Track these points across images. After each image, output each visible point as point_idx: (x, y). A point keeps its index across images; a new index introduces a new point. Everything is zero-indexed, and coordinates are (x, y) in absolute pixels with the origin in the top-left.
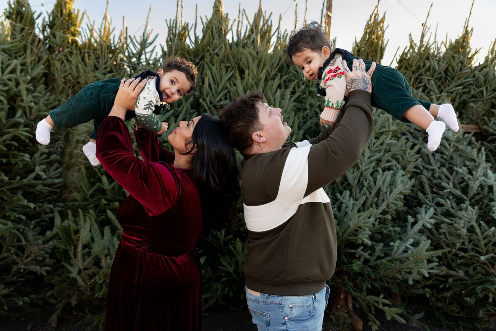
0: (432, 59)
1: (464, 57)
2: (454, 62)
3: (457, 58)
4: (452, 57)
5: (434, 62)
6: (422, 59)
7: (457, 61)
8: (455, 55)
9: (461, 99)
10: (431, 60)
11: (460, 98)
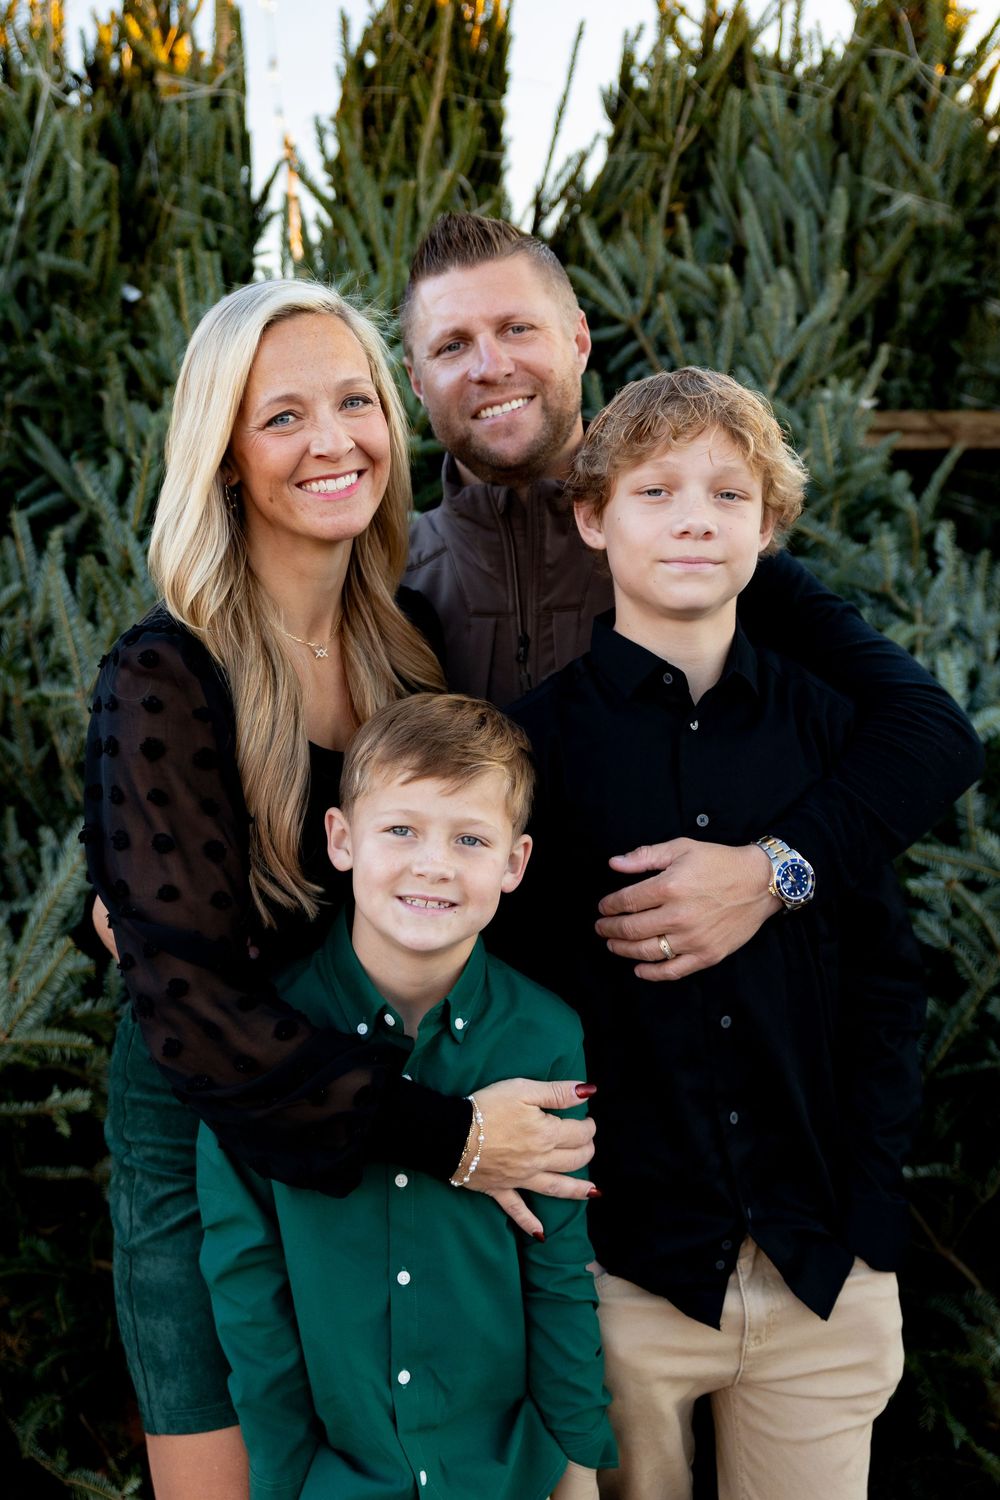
0: (763, 79)
1: (927, 60)
2: (878, 86)
3: (888, 70)
4: (864, 67)
5: (766, 96)
6: (710, 88)
7: (890, 80)
8: (882, 52)
9: (930, 282)
10: (756, 87)
11: (920, 277)
